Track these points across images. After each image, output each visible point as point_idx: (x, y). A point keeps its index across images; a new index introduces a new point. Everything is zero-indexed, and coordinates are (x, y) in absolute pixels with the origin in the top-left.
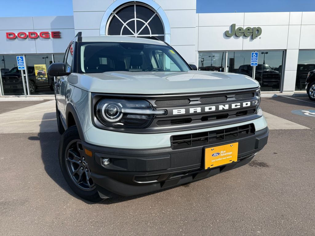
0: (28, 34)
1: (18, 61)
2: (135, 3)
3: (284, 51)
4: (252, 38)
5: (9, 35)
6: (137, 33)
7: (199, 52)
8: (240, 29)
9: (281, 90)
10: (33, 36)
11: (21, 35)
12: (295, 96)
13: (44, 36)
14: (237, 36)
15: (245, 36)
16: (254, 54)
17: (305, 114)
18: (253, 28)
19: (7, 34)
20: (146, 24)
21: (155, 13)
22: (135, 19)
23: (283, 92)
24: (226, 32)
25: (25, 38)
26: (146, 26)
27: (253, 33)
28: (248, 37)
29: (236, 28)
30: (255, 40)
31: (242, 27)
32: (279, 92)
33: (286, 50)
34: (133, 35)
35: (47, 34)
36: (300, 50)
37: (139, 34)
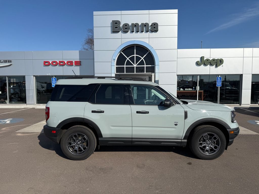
0: (58, 62)
1: (53, 81)
2: (135, 45)
3: (240, 75)
4: (217, 66)
5: (46, 62)
6: (136, 64)
7: (178, 75)
8: (208, 60)
9: (240, 104)
10: (62, 64)
11: (53, 63)
12: (251, 108)
13: (69, 64)
14: (205, 65)
15: (211, 65)
16: (219, 78)
17: (257, 123)
18: (217, 59)
19: (44, 62)
20: (142, 58)
21: (148, 51)
22: (135, 55)
23: (241, 105)
24: (197, 62)
25: (56, 65)
26: (142, 59)
27: (217, 62)
28: (214, 65)
29: (205, 59)
30: (219, 67)
31: (209, 58)
32: (239, 105)
33: (242, 75)
34: (133, 65)
35: (71, 62)
36: (253, 75)
37: (137, 65)
